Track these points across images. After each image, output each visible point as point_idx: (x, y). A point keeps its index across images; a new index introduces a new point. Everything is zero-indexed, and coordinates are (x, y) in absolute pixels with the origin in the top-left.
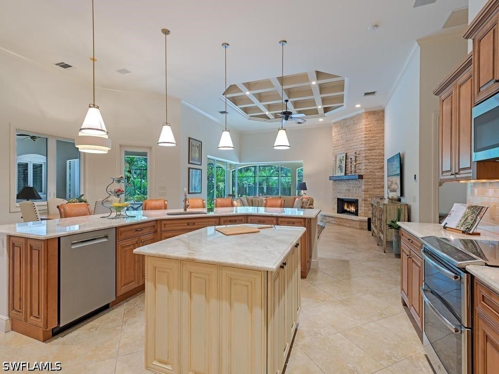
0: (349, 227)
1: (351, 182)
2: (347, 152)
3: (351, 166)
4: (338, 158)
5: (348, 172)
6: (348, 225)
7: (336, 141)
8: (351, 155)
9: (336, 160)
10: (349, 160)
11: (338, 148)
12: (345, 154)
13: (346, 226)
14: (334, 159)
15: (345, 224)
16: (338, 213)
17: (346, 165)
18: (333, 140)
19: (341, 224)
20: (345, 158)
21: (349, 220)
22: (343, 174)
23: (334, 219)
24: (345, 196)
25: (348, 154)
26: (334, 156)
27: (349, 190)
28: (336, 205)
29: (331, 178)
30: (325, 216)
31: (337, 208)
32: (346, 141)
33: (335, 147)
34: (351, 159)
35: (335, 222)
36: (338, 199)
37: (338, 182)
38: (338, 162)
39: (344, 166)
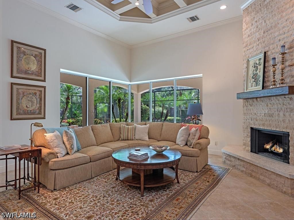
0: (269, 185)
1: (274, 100)
2: (266, 49)
3: (274, 72)
4: (252, 63)
5: (268, 84)
6: (268, 181)
7: (249, 36)
8: (275, 52)
9: (248, 68)
10: (271, 62)
11: (251, 46)
12: (263, 55)
13: (263, 181)
14: (245, 65)
15: (262, 177)
16: (251, 151)
17: (264, 72)
18: (244, 37)
19: (254, 174)
20: (262, 61)
21: (270, 173)
22: (260, 87)
23: (242, 163)
24: (264, 125)
25: (269, 53)
26: (245, 61)
27: (271, 115)
28: (249, 139)
29: (239, 96)
30: (230, 156)
31: (250, 143)
32: (264, 33)
33: (246, 46)
34: (274, 59)
35: (244, 169)
36: (252, 128)
37: (250, 101)
38: (251, 69)
39: (261, 74)
